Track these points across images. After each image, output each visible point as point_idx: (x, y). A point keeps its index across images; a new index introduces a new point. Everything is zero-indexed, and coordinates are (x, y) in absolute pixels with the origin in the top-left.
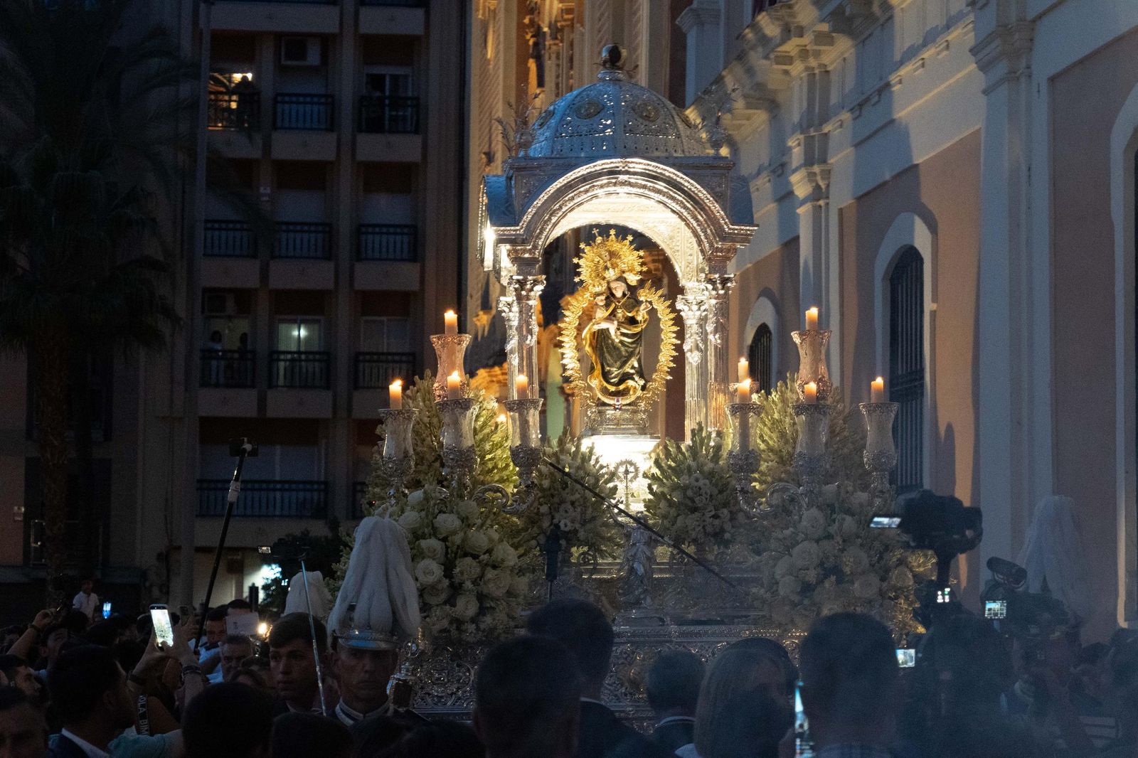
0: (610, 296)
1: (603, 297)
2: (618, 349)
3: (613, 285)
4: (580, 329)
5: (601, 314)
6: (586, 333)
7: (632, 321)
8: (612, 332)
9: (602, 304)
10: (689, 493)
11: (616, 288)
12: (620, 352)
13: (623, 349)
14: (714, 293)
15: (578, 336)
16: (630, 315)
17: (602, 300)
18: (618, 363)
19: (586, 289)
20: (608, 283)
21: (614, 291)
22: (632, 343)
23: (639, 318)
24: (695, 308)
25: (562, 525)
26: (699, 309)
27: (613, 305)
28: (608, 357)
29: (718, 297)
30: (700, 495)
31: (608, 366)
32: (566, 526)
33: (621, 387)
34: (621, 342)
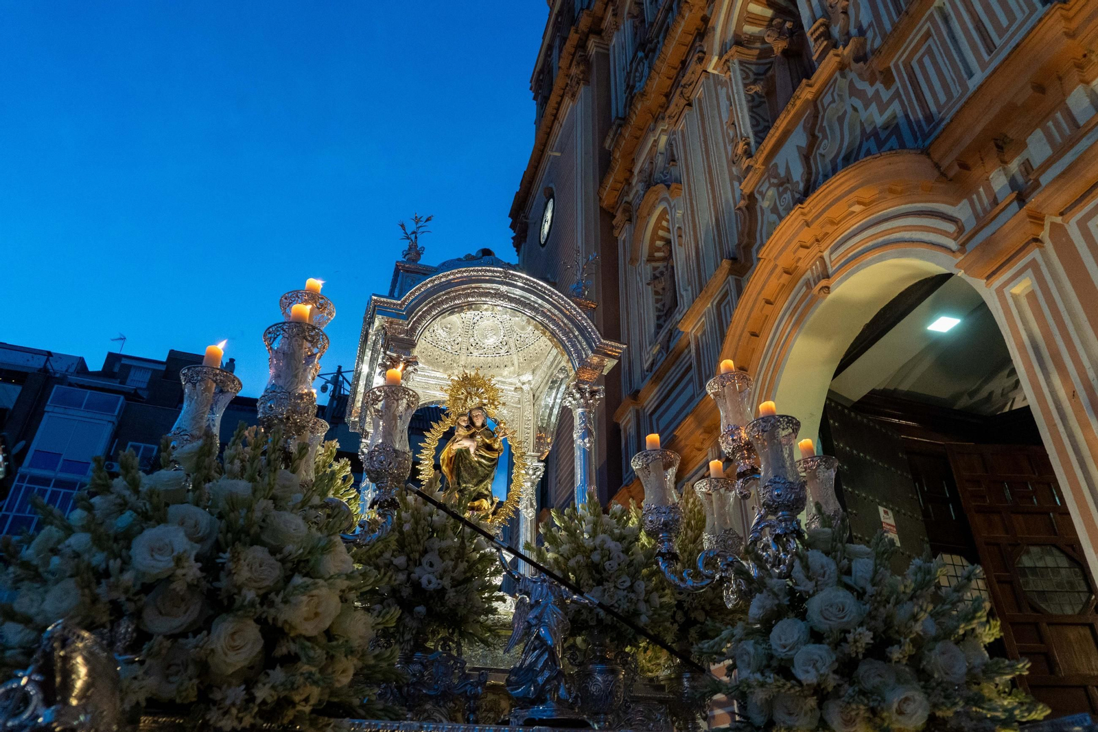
0: (471, 423)
1: (466, 418)
2: (476, 468)
3: (475, 413)
4: (439, 450)
5: (461, 432)
6: (444, 455)
7: (489, 448)
8: (472, 450)
9: (464, 424)
10: (596, 557)
11: (477, 416)
12: (477, 471)
13: (480, 469)
14: (582, 400)
15: (436, 458)
16: (487, 441)
17: (464, 421)
18: (475, 480)
19: (447, 415)
20: (470, 412)
21: (475, 419)
22: (489, 466)
23: (496, 446)
24: (531, 472)
25: (424, 581)
26: (534, 474)
27: (473, 430)
28: (464, 474)
29: (587, 405)
30: (609, 560)
31: (465, 483)
32: (430, 582)
33: (476, 503)
34: (479, 463)
